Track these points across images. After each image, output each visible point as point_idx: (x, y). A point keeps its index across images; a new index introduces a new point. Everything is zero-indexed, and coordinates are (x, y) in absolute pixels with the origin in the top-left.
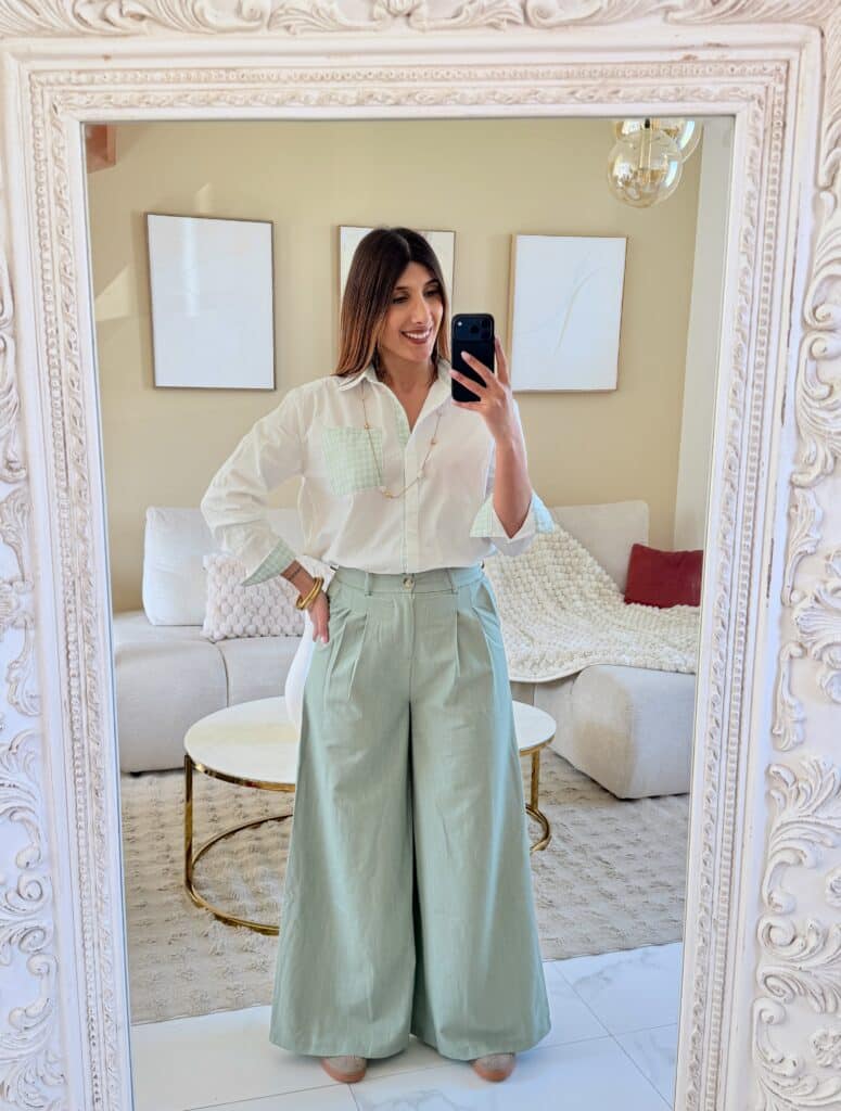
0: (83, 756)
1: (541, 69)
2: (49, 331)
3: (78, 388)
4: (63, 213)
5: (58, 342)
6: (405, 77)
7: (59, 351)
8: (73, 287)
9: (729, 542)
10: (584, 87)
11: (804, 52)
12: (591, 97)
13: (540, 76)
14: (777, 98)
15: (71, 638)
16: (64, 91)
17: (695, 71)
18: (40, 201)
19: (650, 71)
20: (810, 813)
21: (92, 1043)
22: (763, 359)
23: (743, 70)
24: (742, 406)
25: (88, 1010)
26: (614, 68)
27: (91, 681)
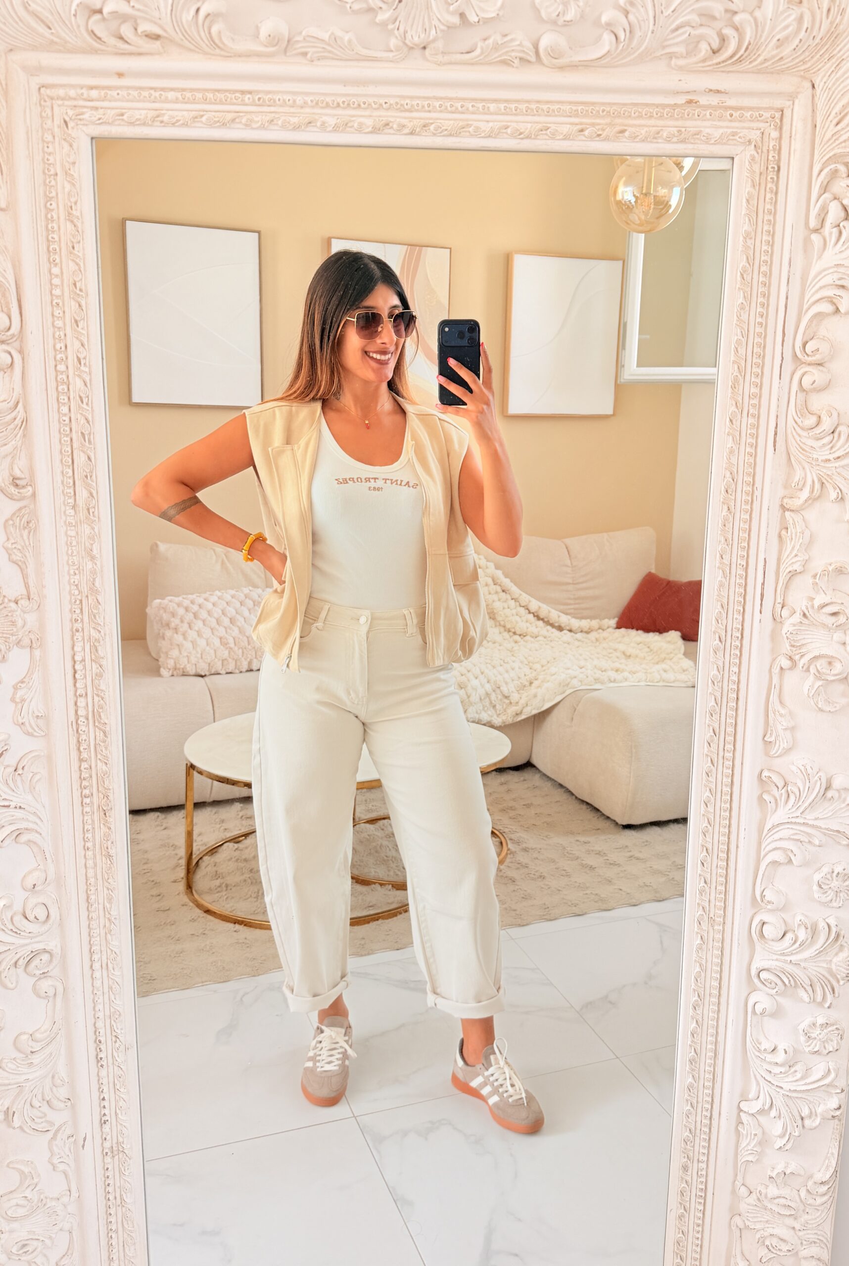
0: (91, 777)
1: (552, 107)
2: (58, 347)
3: (87, 404)
4: (74, 228)
5: (67, 358)
6: (420, 107)
7: (67, 367)
8: (83, 303)
9: (726, 561)
10: (592, 125)
11: (797, 102)
12: (599, 135)
13: (551, 112)
14: (771, 143)
15: (78, 658)
16: (75, 106)
17: (696, 115)
18: (49, 216)
19: (655, 113)
20: (799, 814)
21: (99, 1065)
22: (757, 390)
23: (740, 116)
24: (738, 433)
25: (95, 1032)
26: (621, 109)
27: (98, 701)
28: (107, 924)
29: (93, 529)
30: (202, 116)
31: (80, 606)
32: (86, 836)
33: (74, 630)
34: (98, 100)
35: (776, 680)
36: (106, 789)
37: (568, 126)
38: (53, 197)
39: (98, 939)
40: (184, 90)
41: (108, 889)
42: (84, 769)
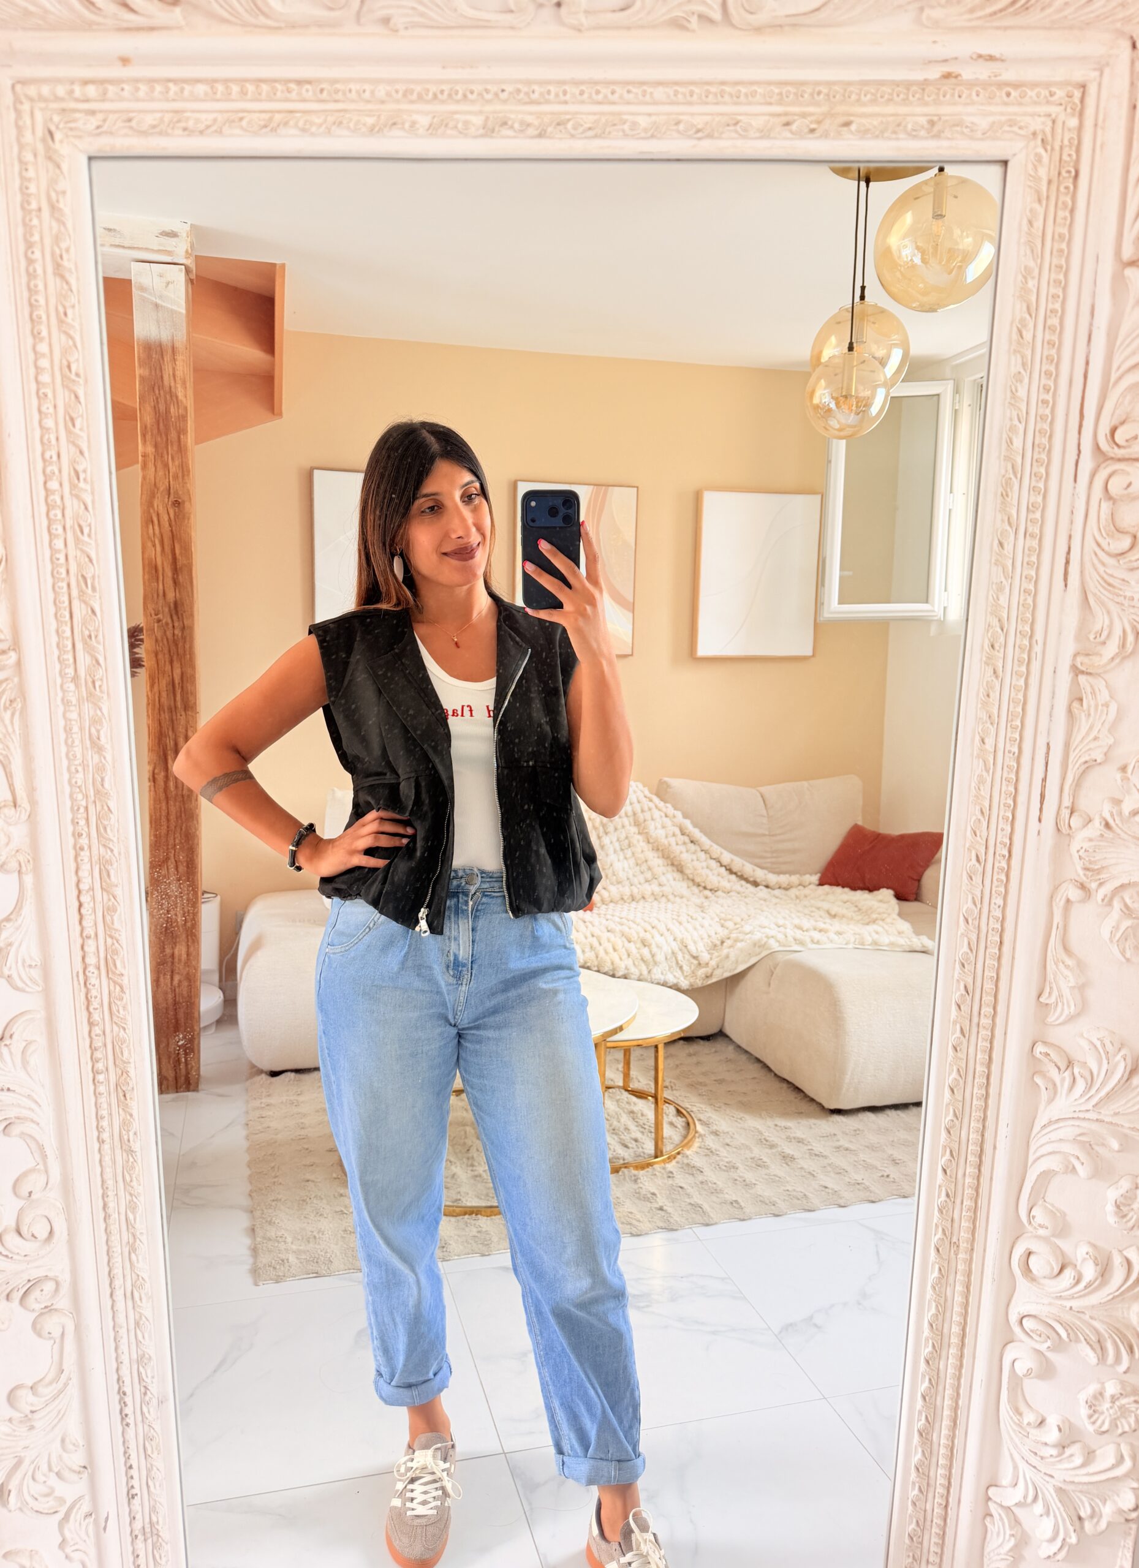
0: (105, 1045)
1: (744, 90)
2: (47, 455)
3: (89, 535)
4: (66, 286)
5: (60, 471)
7: (61, 485)
8: (81, 393)
9: (990, 746)
10: (804, 115)
11: (1107, 72)
12: (812, 131)
13: (742, 98)
14: (1068, 136)
15: (84, 886)
16: (64, 110)
18: (31, 269)
20: (1089, 1106)
21: (124, 1423)
22: (1040, 499)
23: (1023, 96)
24: (1011, 561)
25: (118, 1380)
26: (845, 90)
27: (113, 944)
28: (131, 1241)
29: (101, 710)
30: (241, 119)
31: (85, 815)
32: (100, 1124)
33: (78, 846)
34: (95, 100)
35: (1058, 918)
36: (125, 1062)
38: (35, 242)
39: (119, 1259)
40: (214, 81)
41: (131, 1195)
42: (96, 1035)
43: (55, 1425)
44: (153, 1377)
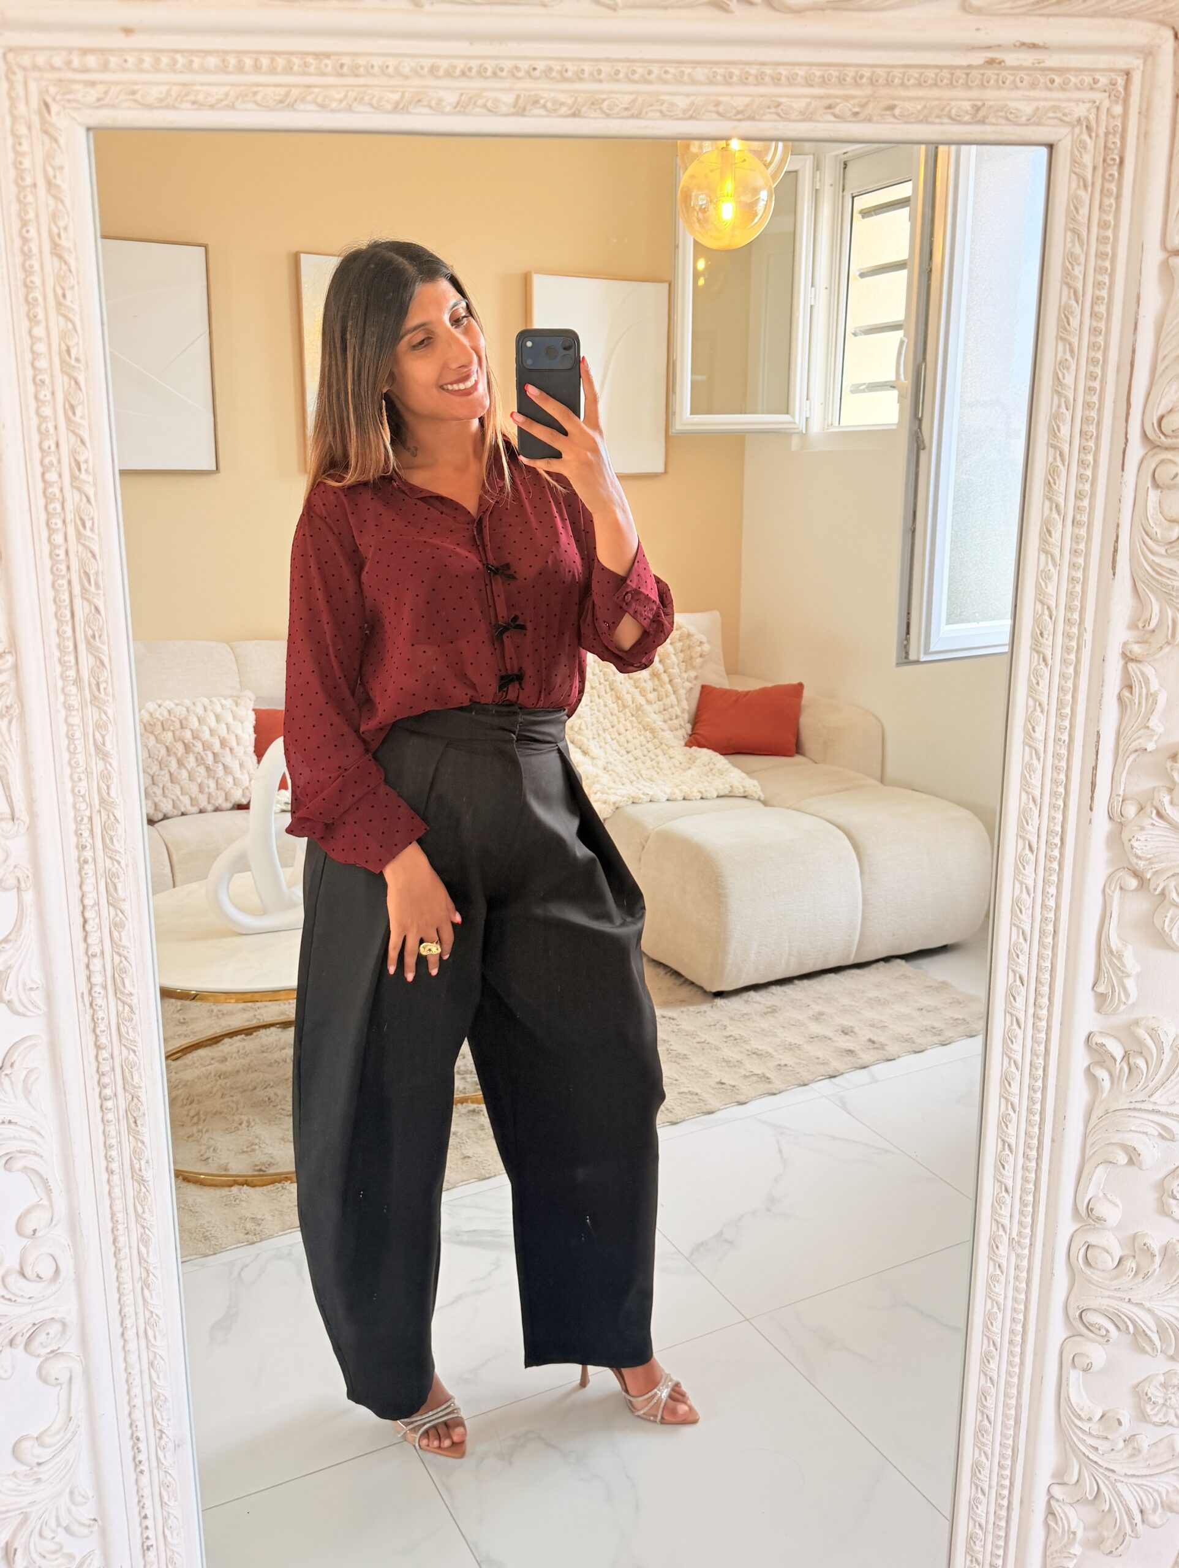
0: (113, 1070)
1: (784, 72)
2: (45, 446)
3: (92, 530)
4: (64, 267)
5: (59, 462)
6: (586, 75)
7: (60, 476)
8: (81, 379)
9: (1039, 736)
10: (846, 98)
11: (1150, 60)
12: (856, 114)
13: (783, 79)
14: (1113, 123)
15: (89, 902)
16: (60, 80)
17: (1000, 82)
18: (26, 249)
19: (939, 80)
20: (1145, 1097)
21: (138, 1470)
22: (1087, 487)
23: (1066, 83)
24: (1059, 550)
25: (131, 1425)
26: (888, 74)
27: (121, 962)
28: (144, 1275)
29: (106, 713)
30: (255, 93)
31: (89, 826)
32: (109, 1153)
33: (82, 859)
34: (94, 71)
35: (1112, 906)
36: (135, 1087)
37: (808, 100)
38: (30, 220)
39: (131, 1296)
40: (226, 52)
41: (143, 1227)
42: (104, 1059)
43: (64, 1477)
44: (169, 1420)
